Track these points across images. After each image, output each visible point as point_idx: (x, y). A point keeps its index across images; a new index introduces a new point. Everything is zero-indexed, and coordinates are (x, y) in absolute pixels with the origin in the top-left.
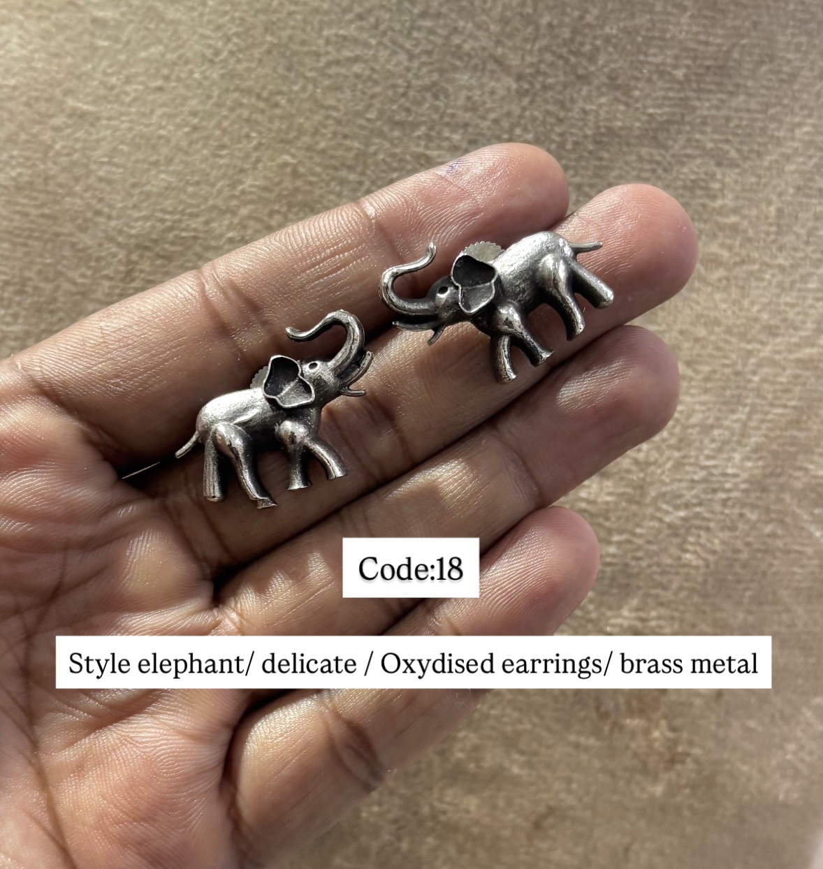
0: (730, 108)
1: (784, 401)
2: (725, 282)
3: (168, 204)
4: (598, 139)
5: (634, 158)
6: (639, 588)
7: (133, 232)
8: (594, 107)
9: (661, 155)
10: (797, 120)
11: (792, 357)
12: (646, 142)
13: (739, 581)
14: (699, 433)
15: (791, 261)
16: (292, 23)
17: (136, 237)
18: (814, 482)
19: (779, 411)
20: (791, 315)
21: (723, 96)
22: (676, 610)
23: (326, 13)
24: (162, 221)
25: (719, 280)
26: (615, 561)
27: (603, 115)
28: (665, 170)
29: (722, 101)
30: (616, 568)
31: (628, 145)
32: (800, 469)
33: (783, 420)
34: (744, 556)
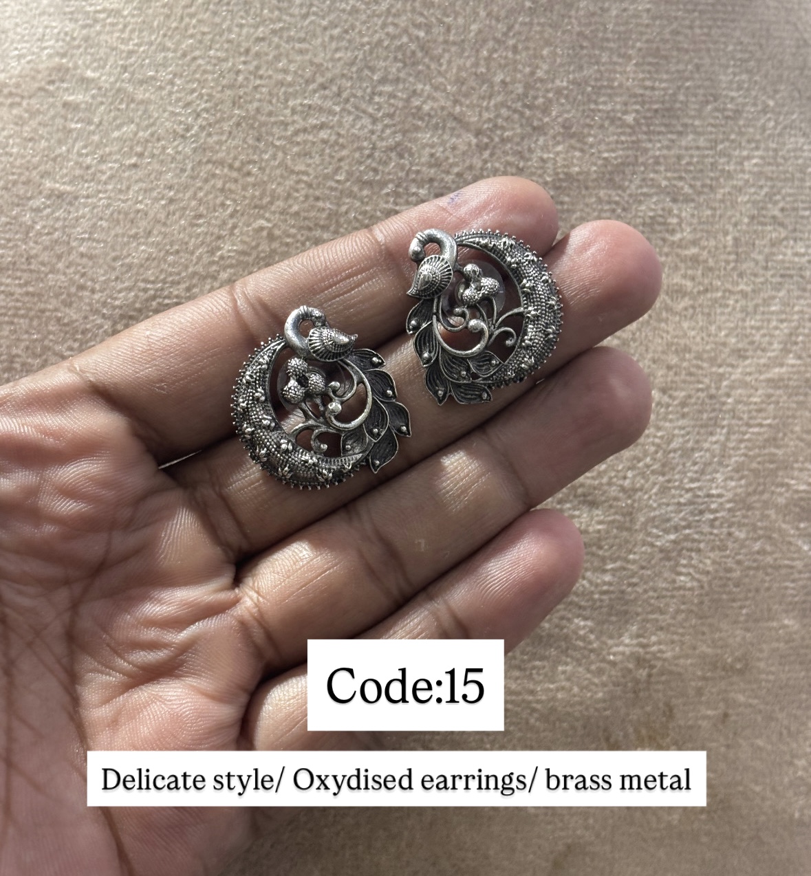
0: (680, 147)
1: (759, 421)
2: (691, 311)
3: (150, 274)
4: (558, 184)
5: (593, 200)
6: (638, 614)
7: (117, 303)
8: (551, 156)
9: (620, 196)
10: (745, 153)
11: (762, 377)
12: (604, 184)
13: (734, 600)
14: (681, 456)
15: (752, 286)
16: (258, 96)
17: (121, 307)
18: (796, 496)
19: (756, 430)
20: (757, 338)
21: (674, 137)
22: (675, 633)
23: (290, 85)
24: (145, 290)
25: (686, 309)
26: (612, 588)
27: (560, 162)
28: (624, 209)
29: (673, 141)
30: (613, 596)
31: (587, 188)
32: (782, 485)
33: (760, 438)
34: (736, 574)
